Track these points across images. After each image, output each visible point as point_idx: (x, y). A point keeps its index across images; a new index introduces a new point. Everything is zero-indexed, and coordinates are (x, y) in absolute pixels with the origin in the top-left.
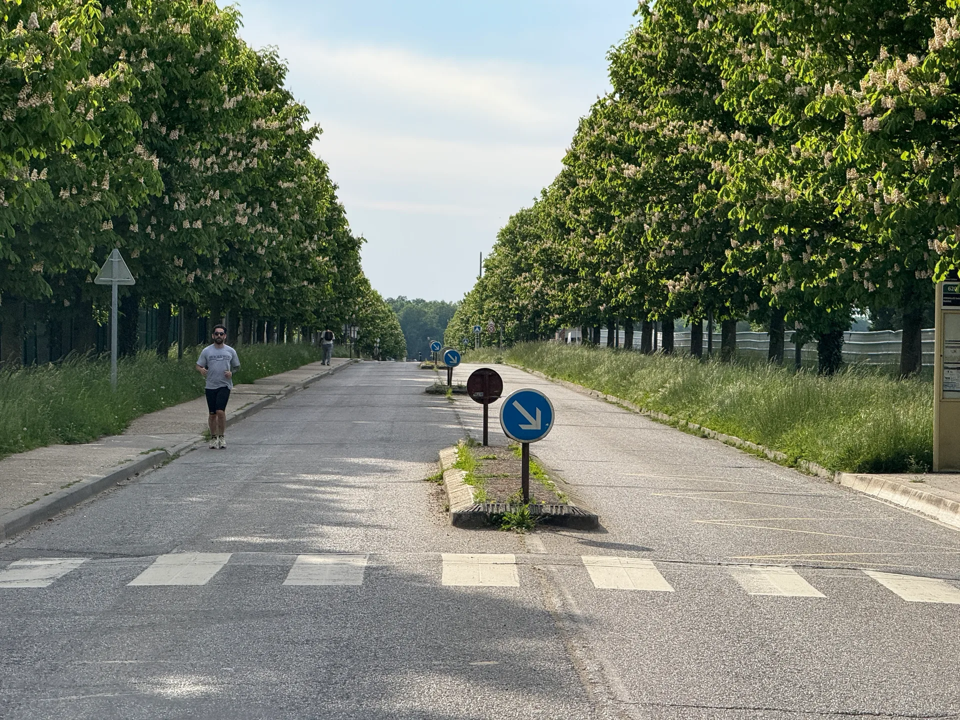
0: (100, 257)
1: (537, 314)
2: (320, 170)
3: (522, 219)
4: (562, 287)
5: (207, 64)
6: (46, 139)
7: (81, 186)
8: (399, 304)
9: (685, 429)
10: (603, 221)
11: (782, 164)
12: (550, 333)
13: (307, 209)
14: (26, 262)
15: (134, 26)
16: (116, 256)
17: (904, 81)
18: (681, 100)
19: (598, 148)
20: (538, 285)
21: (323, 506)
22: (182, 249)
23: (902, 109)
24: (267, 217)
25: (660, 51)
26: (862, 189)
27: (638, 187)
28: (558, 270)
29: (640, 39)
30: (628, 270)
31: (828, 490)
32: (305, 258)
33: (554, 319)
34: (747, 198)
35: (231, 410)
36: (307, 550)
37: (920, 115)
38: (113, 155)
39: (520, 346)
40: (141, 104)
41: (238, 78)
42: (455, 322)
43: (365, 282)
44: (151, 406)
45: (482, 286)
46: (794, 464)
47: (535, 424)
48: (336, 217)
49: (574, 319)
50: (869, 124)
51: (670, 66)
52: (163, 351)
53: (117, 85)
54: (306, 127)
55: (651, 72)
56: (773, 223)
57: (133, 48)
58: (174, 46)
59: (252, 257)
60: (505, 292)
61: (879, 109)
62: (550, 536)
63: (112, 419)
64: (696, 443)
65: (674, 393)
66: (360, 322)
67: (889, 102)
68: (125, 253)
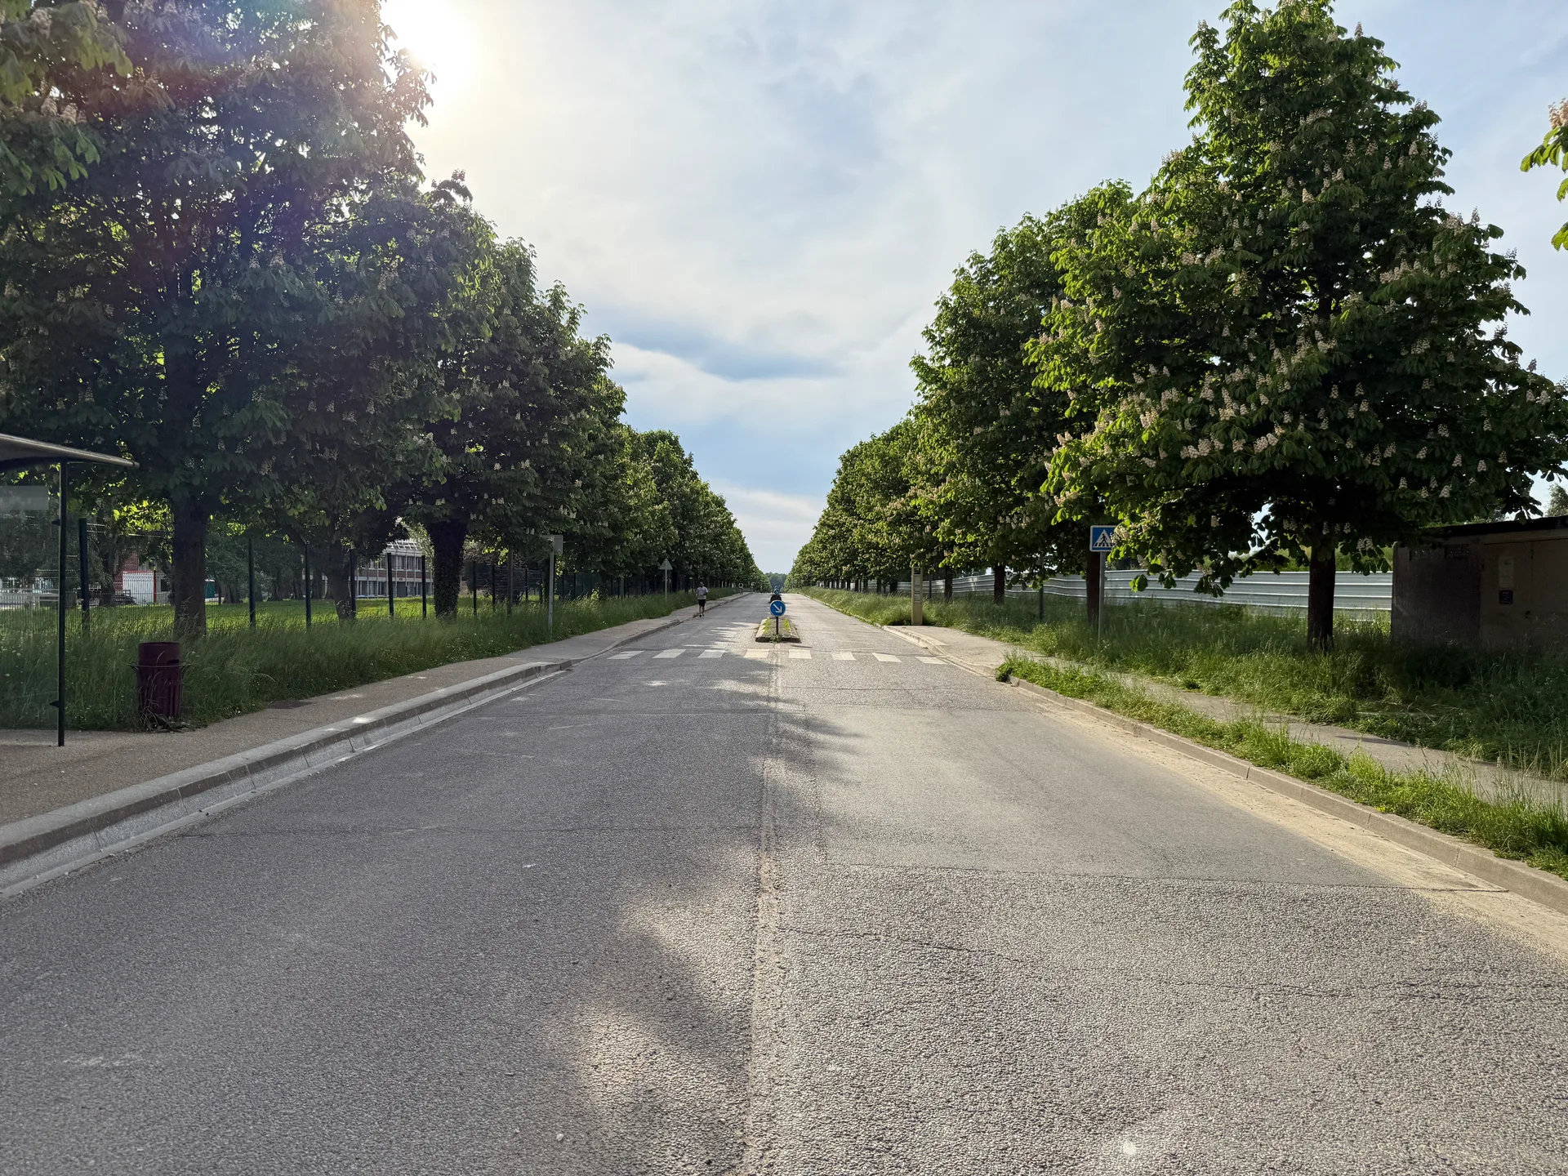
0: (661, 561)
1: (809, 578)
2: (739, 532)
3: (806, 547)
4: (815, 569)
5: (696, 500)
6: (639, 526)
7: (654, 539)
8: (769, 575)
9: (845, 613)
10: (825, 548)
11: (871, 530)
12: (814, 584)
13: (733, 544)
14: (637, 563)
15: (672, 489)
16: (666, 561)
17: (899, 506)
18: (846, 510)
19: (823, 524)
20: (809, 568)
21: (720, 636)
22: (687, 558)
23: (898, 514)
24: (717, 548)
25: (839, 494)
26: (888, 539)
27: (834, 537)
28: (814, 564)
29: (833, 491)
30: (832, 564)
31: (879, 631)
32: (731, 561)
33: (814, 579)
34: (860, 541)
35: (706, 607)
36: (709, 648)
37: (904, 516)
38: (664, 530)
39: (804, 588)
40: (673, 514)
41: (707, 504)
42: (787, 581)
43: (756, 567)
44: (678, 607)
45: (793, 569)
46: (872, 623)
47: (780, 611)
48: (743, 548)
49: (820, 579)
50: (888, 519)
51: (842, 499)
52: (687, 590)
53: (665, 508)
54: (732, 519)
55: (837, 501)
56: (869, 549)
57: (671, 496)
58: (684, 495)
59: (712, 561)
60: (800, 571)
61: (892, 514)
62: (783, 644)
63: (665, 611)
64: (847, 617)
65: (844, 602)
66: (754, 580)
67: (895, 512)
68: (670, 560)
